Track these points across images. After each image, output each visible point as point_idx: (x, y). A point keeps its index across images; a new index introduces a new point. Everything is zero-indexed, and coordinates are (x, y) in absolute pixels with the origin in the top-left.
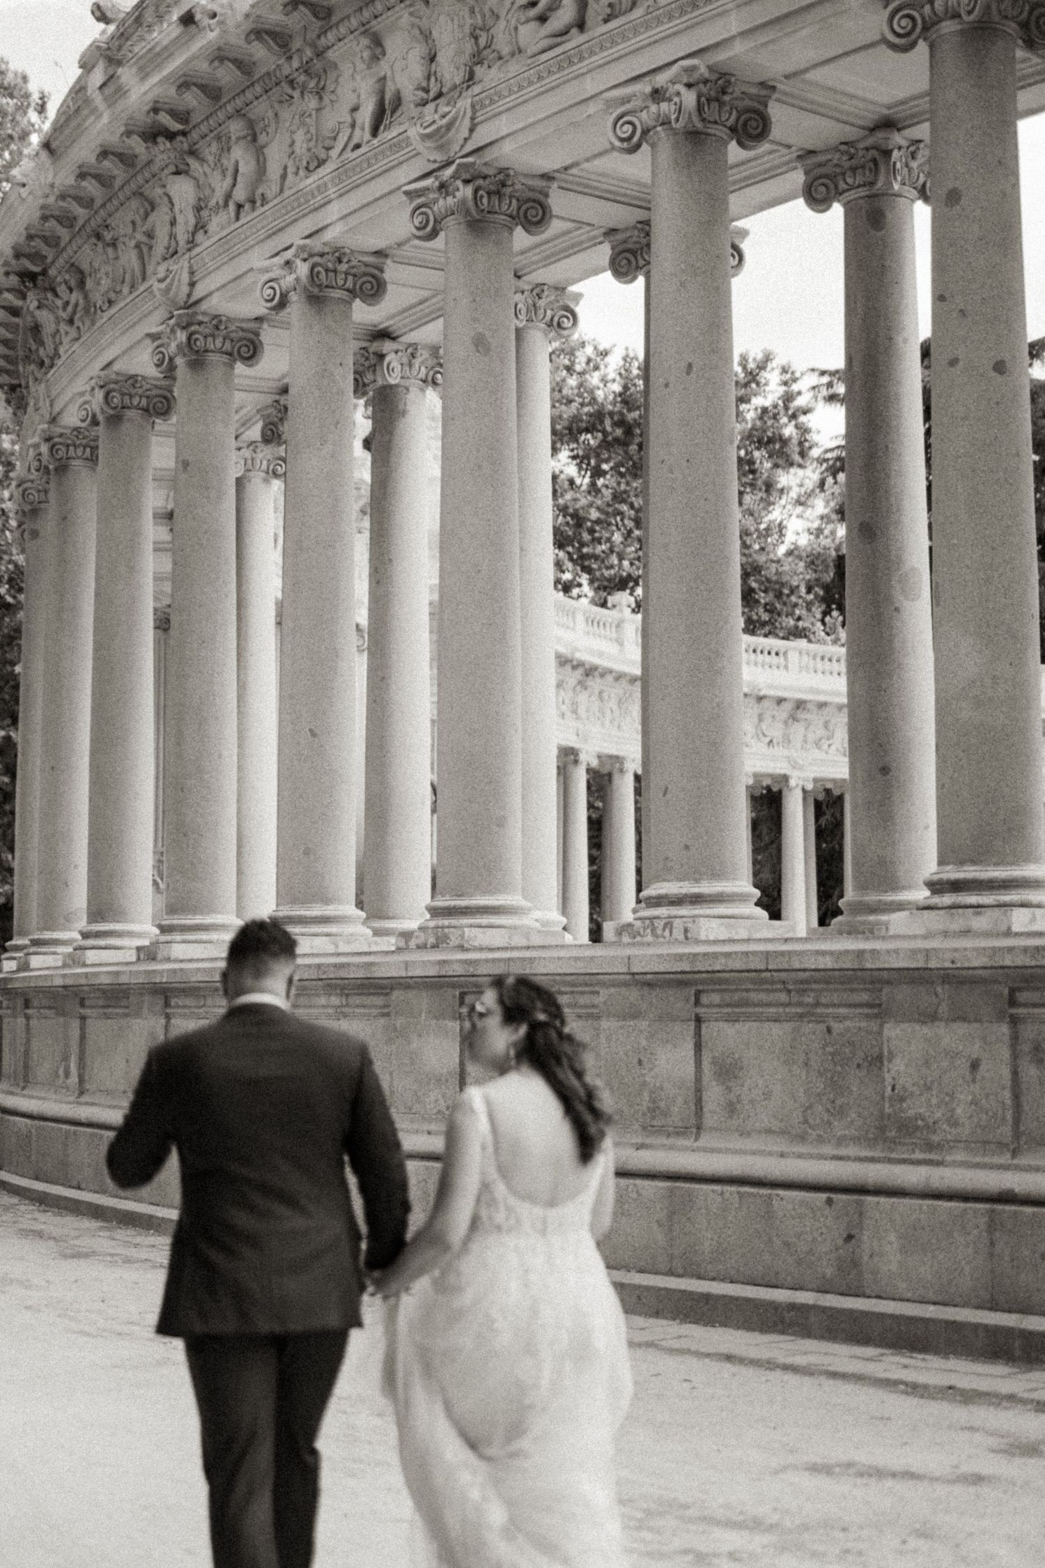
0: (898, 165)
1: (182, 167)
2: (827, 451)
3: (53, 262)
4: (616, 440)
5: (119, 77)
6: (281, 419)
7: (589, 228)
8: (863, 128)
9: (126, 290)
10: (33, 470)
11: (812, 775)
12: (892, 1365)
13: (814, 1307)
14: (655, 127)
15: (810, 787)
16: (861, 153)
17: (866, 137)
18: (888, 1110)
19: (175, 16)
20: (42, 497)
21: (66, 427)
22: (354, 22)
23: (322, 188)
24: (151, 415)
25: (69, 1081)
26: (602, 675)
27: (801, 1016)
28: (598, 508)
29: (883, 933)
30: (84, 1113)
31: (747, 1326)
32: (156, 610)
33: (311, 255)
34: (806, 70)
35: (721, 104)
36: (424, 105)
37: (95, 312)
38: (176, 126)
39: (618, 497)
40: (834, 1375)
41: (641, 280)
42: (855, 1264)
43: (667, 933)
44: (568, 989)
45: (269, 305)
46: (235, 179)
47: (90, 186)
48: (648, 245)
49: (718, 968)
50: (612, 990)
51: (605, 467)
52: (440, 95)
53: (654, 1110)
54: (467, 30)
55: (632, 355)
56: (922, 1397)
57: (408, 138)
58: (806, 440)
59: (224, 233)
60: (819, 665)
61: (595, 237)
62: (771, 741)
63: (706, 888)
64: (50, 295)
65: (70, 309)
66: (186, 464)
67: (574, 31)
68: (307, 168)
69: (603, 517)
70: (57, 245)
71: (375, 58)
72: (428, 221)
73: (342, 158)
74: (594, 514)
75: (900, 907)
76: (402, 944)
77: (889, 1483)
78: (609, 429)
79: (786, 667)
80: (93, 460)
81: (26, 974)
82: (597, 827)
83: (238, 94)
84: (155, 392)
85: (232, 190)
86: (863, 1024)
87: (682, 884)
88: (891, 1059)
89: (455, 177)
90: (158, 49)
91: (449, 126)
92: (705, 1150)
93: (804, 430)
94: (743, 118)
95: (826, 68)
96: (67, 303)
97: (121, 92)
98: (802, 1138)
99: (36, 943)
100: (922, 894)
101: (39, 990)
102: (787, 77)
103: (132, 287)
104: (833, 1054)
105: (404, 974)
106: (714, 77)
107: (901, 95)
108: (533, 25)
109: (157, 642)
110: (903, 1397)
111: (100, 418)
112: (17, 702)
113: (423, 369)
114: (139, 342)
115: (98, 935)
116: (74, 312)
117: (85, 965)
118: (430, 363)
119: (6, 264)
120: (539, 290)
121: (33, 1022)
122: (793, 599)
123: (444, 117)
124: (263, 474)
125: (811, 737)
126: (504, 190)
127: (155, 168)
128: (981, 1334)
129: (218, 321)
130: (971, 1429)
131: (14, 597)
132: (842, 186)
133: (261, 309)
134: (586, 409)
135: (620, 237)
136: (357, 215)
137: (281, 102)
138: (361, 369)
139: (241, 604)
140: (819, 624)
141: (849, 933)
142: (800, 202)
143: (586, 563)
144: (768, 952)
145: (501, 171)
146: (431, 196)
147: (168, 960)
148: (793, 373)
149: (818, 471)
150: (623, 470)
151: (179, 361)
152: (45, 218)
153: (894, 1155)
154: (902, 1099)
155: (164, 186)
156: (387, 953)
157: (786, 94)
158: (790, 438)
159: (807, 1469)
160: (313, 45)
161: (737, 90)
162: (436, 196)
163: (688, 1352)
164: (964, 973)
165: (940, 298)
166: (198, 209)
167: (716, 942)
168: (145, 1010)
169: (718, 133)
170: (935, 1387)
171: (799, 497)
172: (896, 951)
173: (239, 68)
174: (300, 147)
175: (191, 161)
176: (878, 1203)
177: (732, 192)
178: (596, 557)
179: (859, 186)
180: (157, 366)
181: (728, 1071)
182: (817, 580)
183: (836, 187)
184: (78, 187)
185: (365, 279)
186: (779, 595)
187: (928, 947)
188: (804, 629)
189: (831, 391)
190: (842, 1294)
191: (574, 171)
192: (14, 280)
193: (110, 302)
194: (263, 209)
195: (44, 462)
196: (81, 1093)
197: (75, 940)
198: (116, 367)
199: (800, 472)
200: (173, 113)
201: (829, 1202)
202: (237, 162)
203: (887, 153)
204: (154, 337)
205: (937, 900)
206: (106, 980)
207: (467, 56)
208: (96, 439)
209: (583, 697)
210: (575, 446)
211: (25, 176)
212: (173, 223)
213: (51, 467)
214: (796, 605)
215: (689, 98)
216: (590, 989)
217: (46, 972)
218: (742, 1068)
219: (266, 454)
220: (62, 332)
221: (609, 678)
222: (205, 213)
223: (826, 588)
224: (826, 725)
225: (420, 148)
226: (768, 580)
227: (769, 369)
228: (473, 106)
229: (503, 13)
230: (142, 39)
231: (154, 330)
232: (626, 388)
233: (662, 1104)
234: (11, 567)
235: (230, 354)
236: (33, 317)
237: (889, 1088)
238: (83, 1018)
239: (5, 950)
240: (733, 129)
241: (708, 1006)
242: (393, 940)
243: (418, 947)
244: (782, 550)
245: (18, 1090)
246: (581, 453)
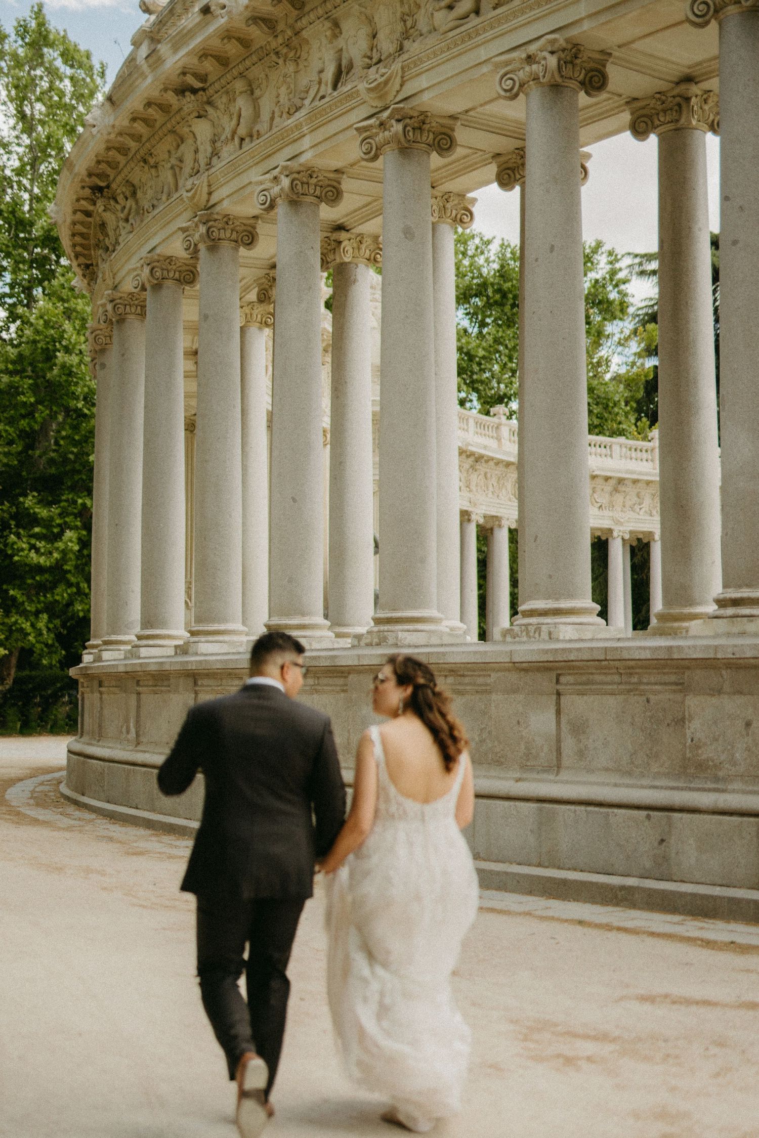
0: (695, 108)
1: (202, 113)
2: (639, 309)
3: (114, 179)
4: (496, 302)
5: (159, 51)
6: (271, 286)
7: (481, 153)
8: (671, 82)
9: (164, 198)
10: (101, 322)
11: (629, 529)
12: (692, 927)
13: (638, 888)
14: (529, 81)
15: (627, 537)
16: (670, 99)
17: (673, 88)
18: (688, 755)
19: (197, 9)
20: (108, 341)
21: (124, 293)
22: (320, 11)
23: (298, 126)
24: (182, 284)
25: (129, 736)
26: (487, 461)
27: (629, 691)
28: (484, 349)
29: (684, 634)
30: (140, 757)
31: (592, 900)
32: (185, 417)
33: (292, 173)
34: (633, 42)
35: (574, 65)
36: (369, 68)
37: (143, 214)
38: (197, 85)
39: (497, 341)
40: (652, 934)
41: (518, 189)
42: (666, 858)
43: (537, 635)
44: (469, 673)
45: (263, 207)
46: (239, 121)
47: (139, 127)
48: (523, 165)
49: (572, 658)
50: (500, 674)
51: (488, 320)
52: (380, 61)
53: (528, 755)
54: (398, 15)
55: (506, 244)
56: (713, 949)
57: (358, 91)
58: (625, 302)
59: (232, 157)
60: (634, 454)
61: (487, 159)
62: (601, 506)
63: (564, 604)
64: (112, 202)
65: (126, 211)
66: (206, 317)
67: (472, 15)
68: (288, 113)
69: (486, 354)
70: (117, 167)
71: (335, 36)
72: (371, 148)
73: (313, 105)
74: (481, 353)
75: (694, 617)
76: (356, 643)
77: (694, 1008)
78: (490, 294)
79: (611, 456)
80: (143, 315)
81: (99, 664)
82: (483, 565)
83: (241, 62)
84: (185, 268)
85: (236, 129)
86: (671, 697)
87: (547, 601)
88: (691, 718)
89: (389, 117)
90: (185, 31)
91: (386, 83)
92: (562, 782)
93: (623, 294)
94: (590, 75)
95: (647, 40)
96: (124, 207)
97: (160, 61)
98: (629, 774)
99: (106, 643)
100: (711, 608)
101: (109, 675)
102: (619, 47)
103: (169, 196)
104: (651, 717)
105: (357, 664)
106: (569, 46)
107: (698, 58)
108: (444, 12)
109: (186, 438)
110: (700, 949)
111: (148, 286)
112: (91, 480)
113: (367, 251)
114: (174, 233)
115: (148, 637)
116: (129, 214)
117: (139, 658)
118: (372, 247)
119: (82, 181)
120: (447, 197)
121: (105, 696)
122: (616, 410)
123: (382, 76)
124: (258, 324)
125: (629, 503)
126: (425, 126)
127: (183, 113)
128: (752, 906)
129: (227, 219)
130: (748, 971)
131: (89, 410)
132: (657, 122)
133: (256, 210)
134: (475, 281)
135: (502, 159)
136: (323, 145)
137: (270, 67)
138: (325, 251)
139: (244, 412)
140: (634, 427)
141: (661, 635)
142: (628, 134)
143: (476, 386)
144: (606, 648)
145: (422, 113)
146: (374, 131)
147: (197, 654)
148: (616, 255)
149: (633, 323)
150: (500, 322)
151: (202, 247)
152: (108, 149)
153: (692, 785)
154: (698, 747)
155: (190, 126)
156: (346, 649)
157: (618, 58)
158: (614, 300)
159: (637, 998)
160: (292, 27)
161: (584, 56)
162: (378, 131)
163: (552, 918)
164: (741, 661)
165: (725, 198)
166: (214, 142)
167: (570, 641)
168: (181, 689)
169: (572, 86)
170: (721, 942)
171: (620, 339)
172: (695, 647)
173: (241, 43)
174: (283, 99)
175: (208, 108)
176: (681, 819)
177: (581, 127)
178: (482, 382)
179: (669, 122)
180: (186, 249)
181: (579, 729)
182: (632, 397)
183: (652, 122)
184: (132, 127)
185: (329, 188)
186: (606, 407)
187: (716, 643)
188: (623, 430)
189: (641, 268)
190: (657, 879)
191: (471, 113)
192: (88, 192)
193: (153, 206)
194: (258, 141)
195: (109, 316)
196: (138, 744)
197: (133, 641)
198: (158, 251)
199: (621, 324)
200: (196, 75)
201: (648, 817)
202: (240, 109)
203: (688, 99)
204: (184, 230)
205: (722, 612)
206: (153, 668)
207: (399, 34)
208: (145, 300)
209: (474, 477)
210: (468, 306)
211: (95, 119)
212: (196, 151)
213: (114, 319)
214: (617, 414)
215: (552, 61)
216: (484, 673)
217: (113, 663)
218: (588, 727)
219: (259, 310)
220: (121, 227)
221: (491, 463)
222: (218, 144)
223: (638, 402)
224: (638, 495)
225: (367, 99)
226: (599, 397)
227: (600, 253)
228: (403, 68)
229: (422, 5)
230: (174, 24)
231: (184, 225)
232: (502, 266)
233: (534, 751)
234: (86, 389)
235: (236, 242)
236: (101, 217)
237: (689, 741)
238: (139, 694)
239: (85, 648)
240: (582, 83)
241: (566, 685)
242: (349, 640)
243: (367, 645)
244: (608, 377)
245: (95, 742)
246: (472, 311)
